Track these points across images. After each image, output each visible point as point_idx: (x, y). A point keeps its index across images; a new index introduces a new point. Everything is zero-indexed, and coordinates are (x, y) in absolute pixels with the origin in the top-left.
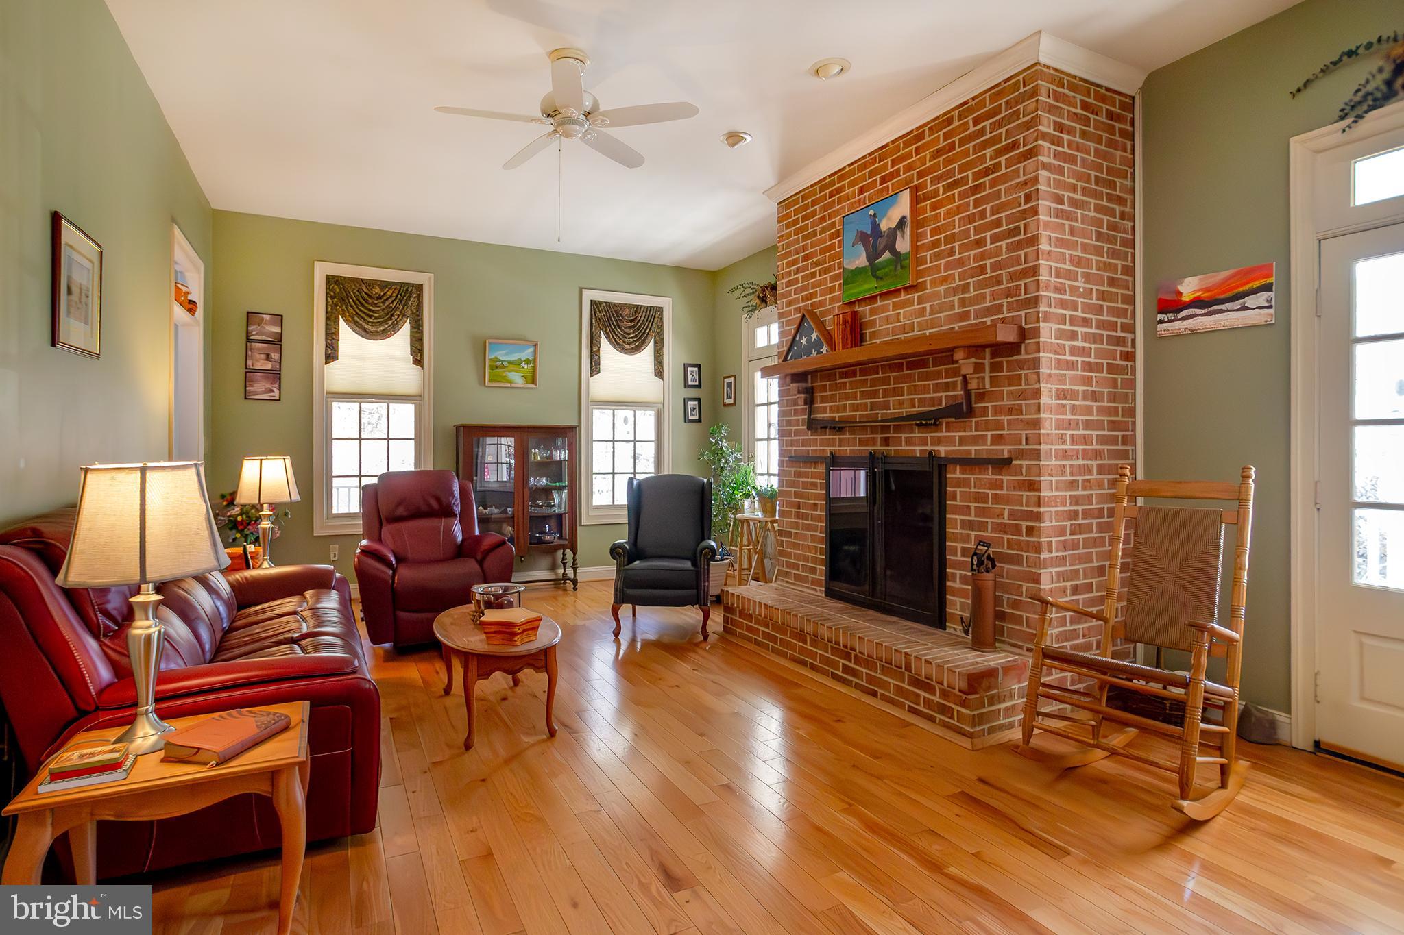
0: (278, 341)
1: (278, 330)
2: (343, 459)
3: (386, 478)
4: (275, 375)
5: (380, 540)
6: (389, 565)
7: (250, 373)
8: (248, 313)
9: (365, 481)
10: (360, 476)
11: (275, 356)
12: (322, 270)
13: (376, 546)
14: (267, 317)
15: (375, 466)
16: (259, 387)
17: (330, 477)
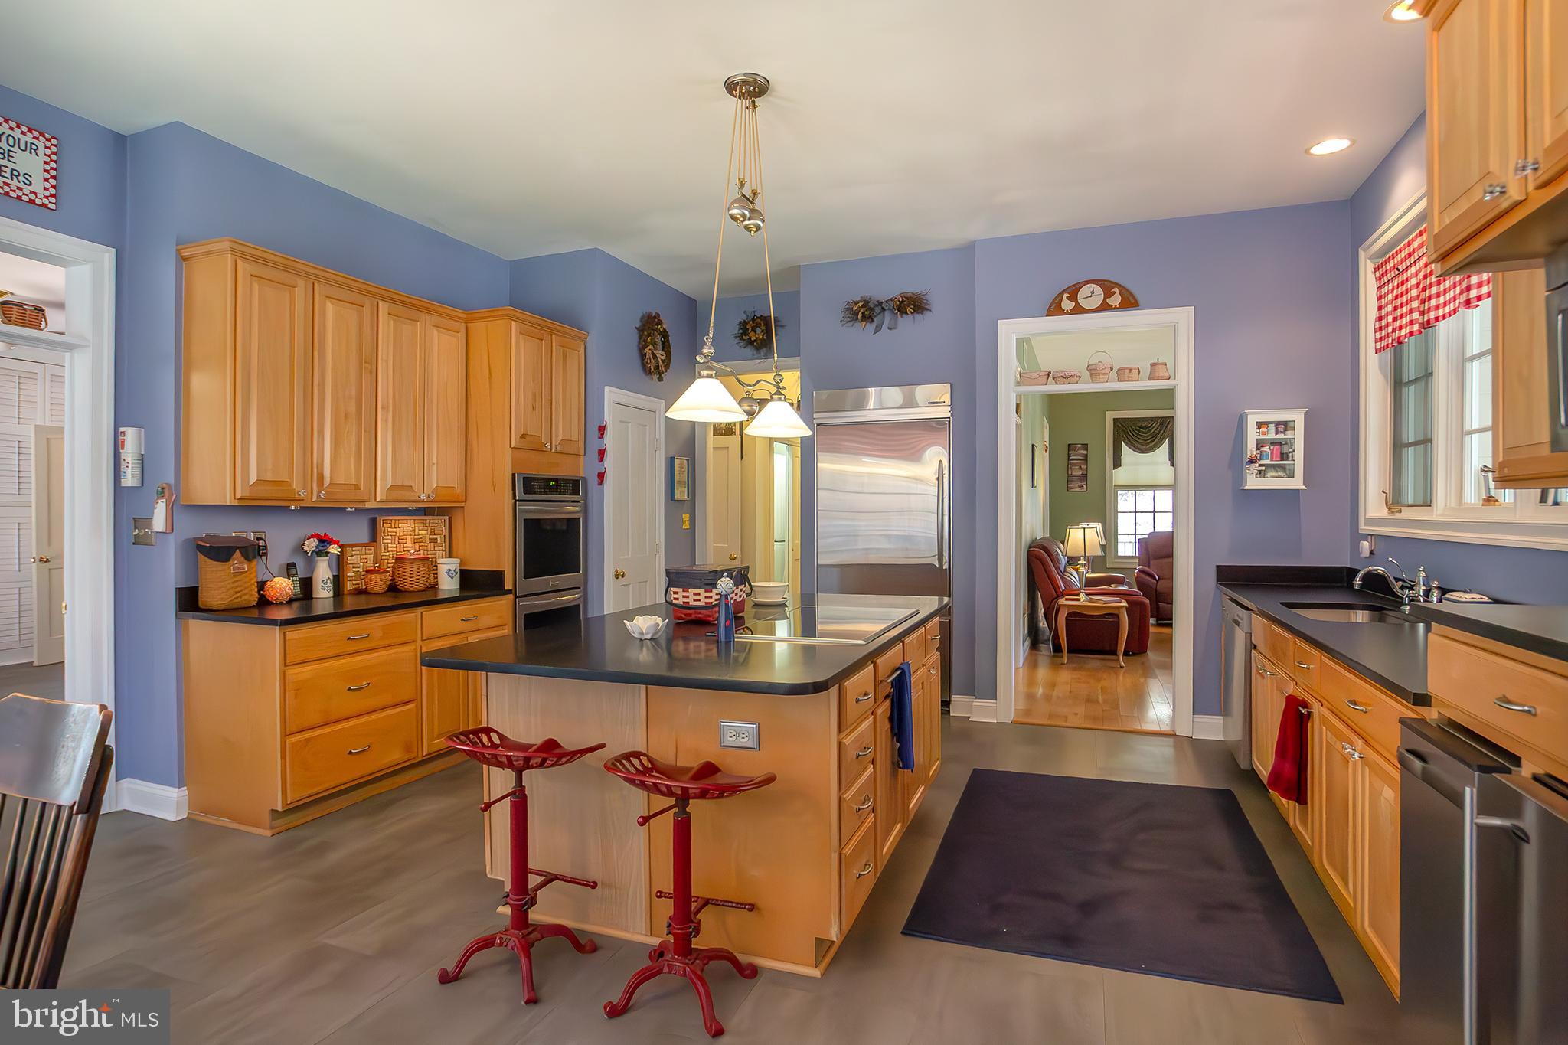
0: (1085, 459)
1: (1085, 452)
2: (1125, 524)
3: (1153, 535)
4: (1084, 477)
5: (1149, 566)
6: (1154, 578)
7: (1070, 478)
8: (1069, 445)
9: (1138, 537)
10: (1135, 534)
11: (1084, 467)
12: (1110, 416)
13: (1146, 568)
14: (1079, 446)
15: (1145, 528)
16: (1075, 485)
17: (1117, 534)
